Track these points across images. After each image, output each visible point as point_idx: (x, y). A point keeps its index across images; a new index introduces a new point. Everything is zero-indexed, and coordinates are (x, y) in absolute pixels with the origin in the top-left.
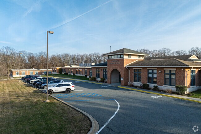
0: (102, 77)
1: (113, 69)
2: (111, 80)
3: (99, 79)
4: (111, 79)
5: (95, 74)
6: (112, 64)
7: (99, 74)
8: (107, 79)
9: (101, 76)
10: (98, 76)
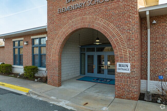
0: (30, 64)
1: (70, 31)
2: (60, 74)
3: (19, 69)
4: (60, 69)
5: (12, 57)
6: (65, 12)
7: (20, 57)
8: (44, 69)
9: (27, 61)
10: (18, 60)
